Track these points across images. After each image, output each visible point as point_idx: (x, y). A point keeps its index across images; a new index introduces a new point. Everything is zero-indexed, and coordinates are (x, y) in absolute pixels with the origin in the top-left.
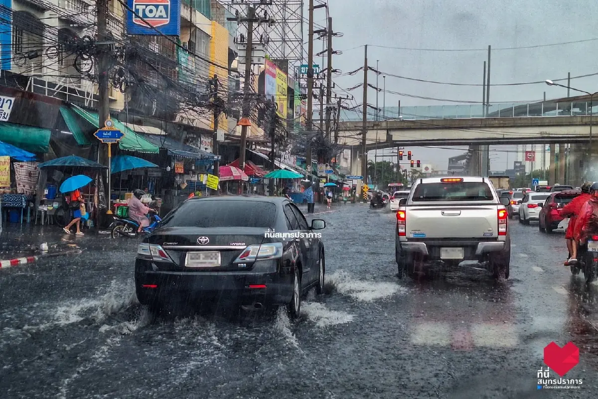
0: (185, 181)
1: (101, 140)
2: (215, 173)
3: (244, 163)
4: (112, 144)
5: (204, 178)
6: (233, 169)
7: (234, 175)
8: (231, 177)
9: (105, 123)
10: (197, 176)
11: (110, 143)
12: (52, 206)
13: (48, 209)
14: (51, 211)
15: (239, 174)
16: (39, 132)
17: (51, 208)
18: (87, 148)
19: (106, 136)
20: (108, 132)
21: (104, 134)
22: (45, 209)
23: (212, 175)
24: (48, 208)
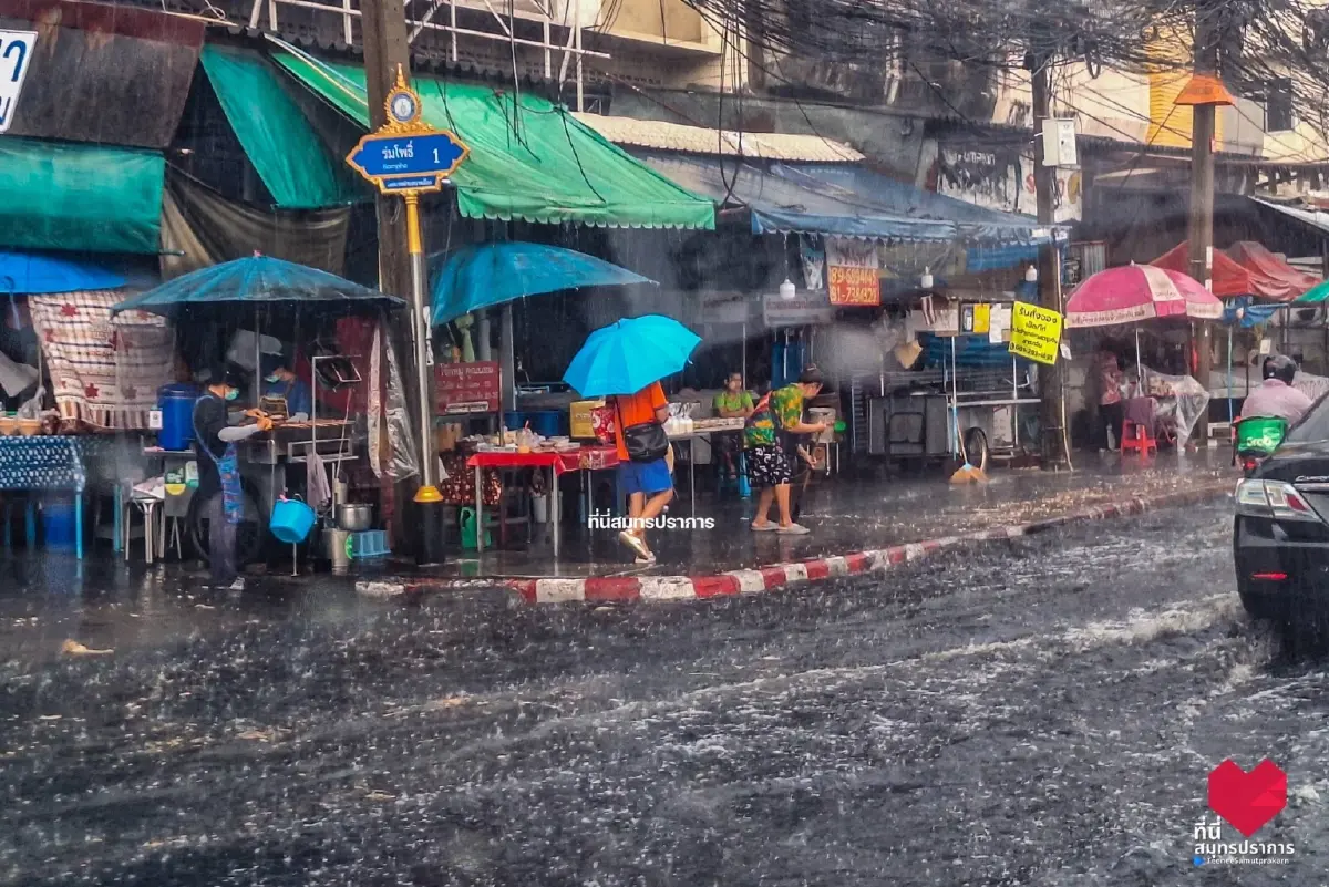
0: (911, 338)
1: (378, 180)
2: (1043, 294)
3: (1210, 251)
4: (420, 196)
5: (995, 321)
6: (1155, 276)
7: (1156, 298)
8: (1145, 307)
9: (388, 108)
10: (956, 312)
11: (410, 191)
12: (183, 481)
13: (167, 493)
14: (177, 500)
15: (1178, 297)
16: (121, 166)
17: (177, 490)
18: (335, 222)
19: (396, 161)
20: (402, 142)
21: (388, 154)
22: (159, 493)
23: (1030, 308)
24: (169, 486)
